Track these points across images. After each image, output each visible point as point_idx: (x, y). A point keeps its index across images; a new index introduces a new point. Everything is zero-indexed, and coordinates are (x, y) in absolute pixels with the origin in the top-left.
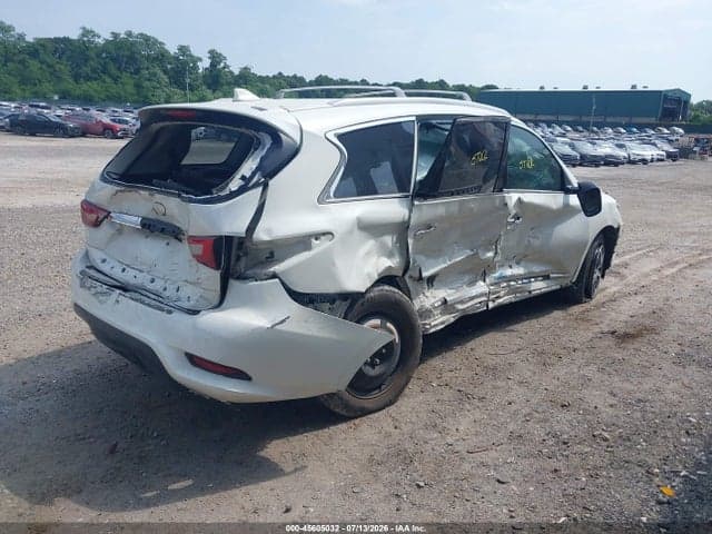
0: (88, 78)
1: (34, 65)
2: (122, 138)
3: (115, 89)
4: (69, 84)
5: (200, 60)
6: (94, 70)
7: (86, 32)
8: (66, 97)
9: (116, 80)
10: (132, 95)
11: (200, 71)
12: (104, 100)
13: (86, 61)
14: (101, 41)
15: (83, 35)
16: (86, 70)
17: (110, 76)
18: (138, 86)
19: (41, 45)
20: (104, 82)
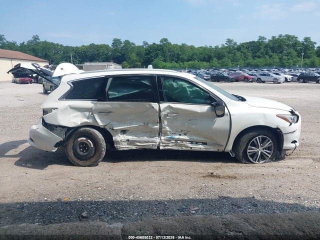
0: (259, 57)
1: (238, 54)
2: (252, 82)
3: (269, 61)
4: (251, 60)
5: (315, 43)
6: (262, 54)
7: (261, 38)
8: (248, 66)
9: (270, 57)
10: (277, 63)
11: (315, 48)
12: (264, 66)
13: (259, 50)
14: (267, 41)
15: (260, 39)
16: (259, 54)
17: (268, 55)
18: (281, 59)
19: (242, 46)
20: (265, 58)
